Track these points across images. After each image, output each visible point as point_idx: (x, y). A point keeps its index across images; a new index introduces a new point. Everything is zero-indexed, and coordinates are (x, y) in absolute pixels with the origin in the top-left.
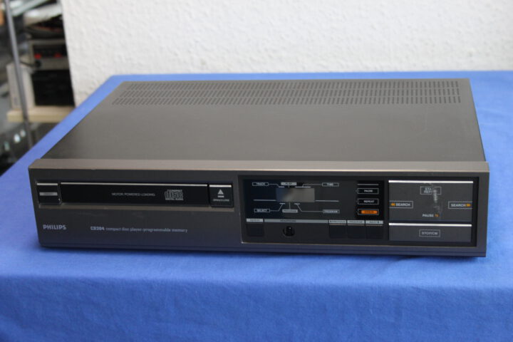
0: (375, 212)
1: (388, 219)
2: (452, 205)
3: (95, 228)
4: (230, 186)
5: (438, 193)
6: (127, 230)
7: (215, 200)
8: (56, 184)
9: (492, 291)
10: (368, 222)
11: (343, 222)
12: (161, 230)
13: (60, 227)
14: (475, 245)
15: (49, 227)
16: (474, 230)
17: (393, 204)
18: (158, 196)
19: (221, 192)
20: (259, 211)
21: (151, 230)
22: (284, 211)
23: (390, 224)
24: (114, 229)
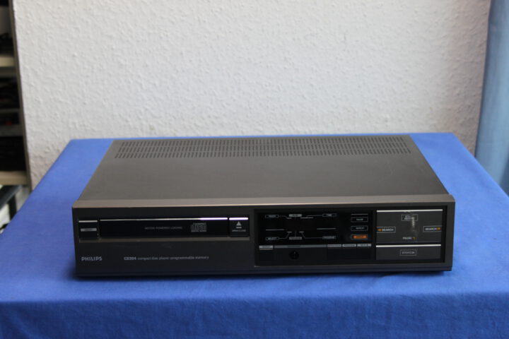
0: (365, 237)
1: (376, 241)
2: (427, 229)
3: (128, 258)
4: (247, 219)
5: (415, 219)
6: (156, 258)
7: (234, 231)
8: (96, 221)
9: (462, 295)
10: (359, 245)
11: (339, 246)
12: (186, 258)
13: (97, 258)
14: (444, 261)
15: (87, 259)
16: (443, 249)
17: (379, 230)
18: (186, 229)
19: (239, 224)
20: (269, 239)
21: (177, 258)
22: (290, 238)
23: (377, 246)
24: (145, 259)
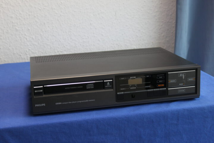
0: (163, 85)
1: (168, 87)
2: (189, 80)
3: (57, 104)
4: (112, 80)
5: (184, 75)
6: (71, 102)
7: (106, 86)
8: (42, 87)
9: (208, 107)
10: (161, 89)
11: (152, 90)
12: (85, 101)
13: (43, 105)
14: (196, 94)
15: (38, 105)
16: (196, 87)
17: (169, 81)
18: (84, 87)
19: (108, 83)
20: (122, 89)
21: (80, 102)
22: (131, 88)
23: (169, 89)
24: (65, 103)
